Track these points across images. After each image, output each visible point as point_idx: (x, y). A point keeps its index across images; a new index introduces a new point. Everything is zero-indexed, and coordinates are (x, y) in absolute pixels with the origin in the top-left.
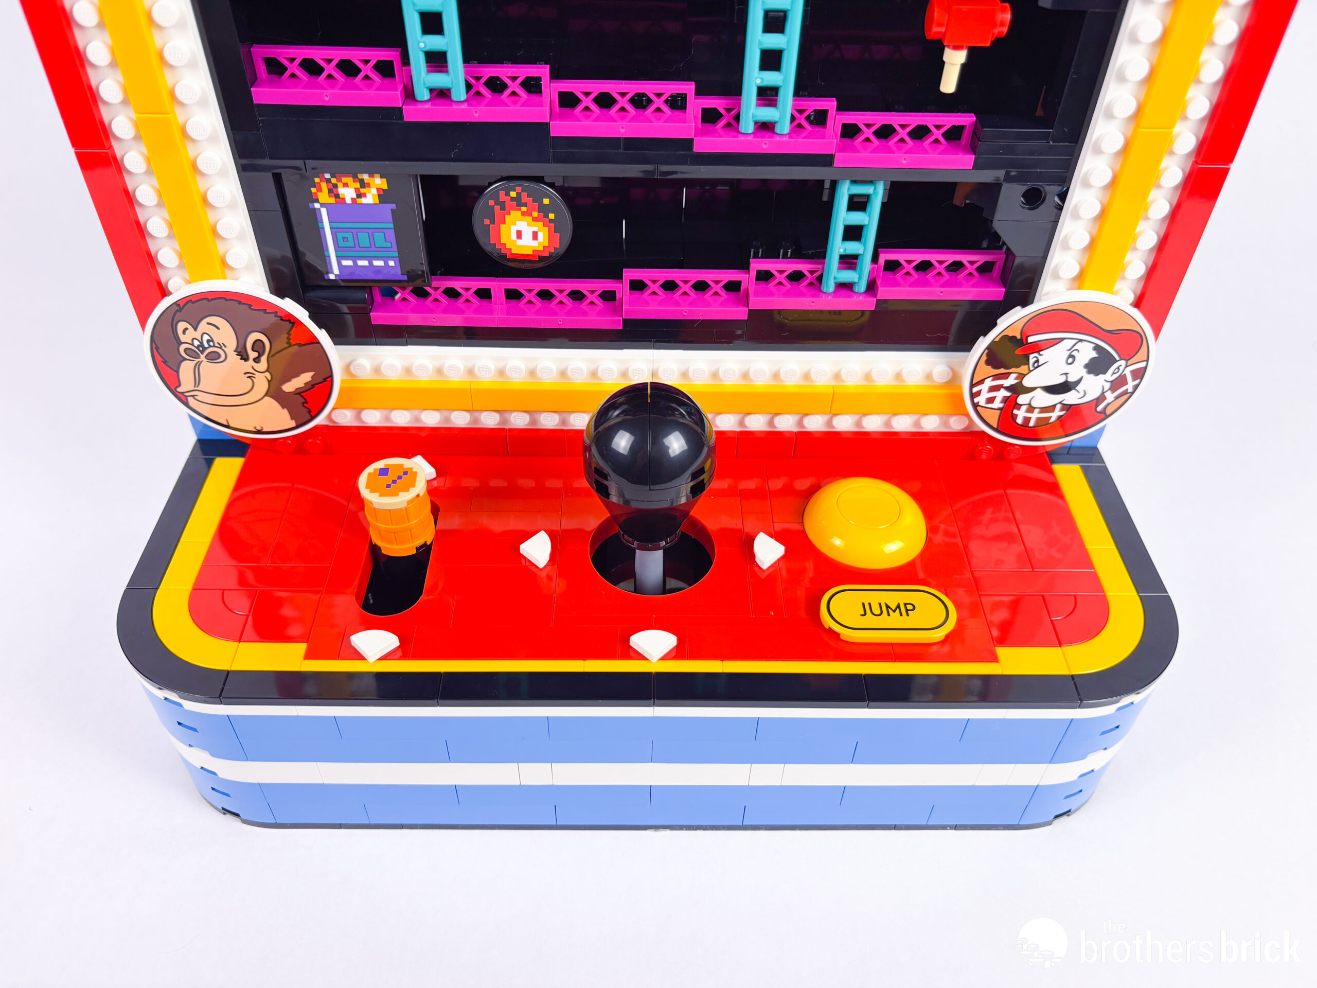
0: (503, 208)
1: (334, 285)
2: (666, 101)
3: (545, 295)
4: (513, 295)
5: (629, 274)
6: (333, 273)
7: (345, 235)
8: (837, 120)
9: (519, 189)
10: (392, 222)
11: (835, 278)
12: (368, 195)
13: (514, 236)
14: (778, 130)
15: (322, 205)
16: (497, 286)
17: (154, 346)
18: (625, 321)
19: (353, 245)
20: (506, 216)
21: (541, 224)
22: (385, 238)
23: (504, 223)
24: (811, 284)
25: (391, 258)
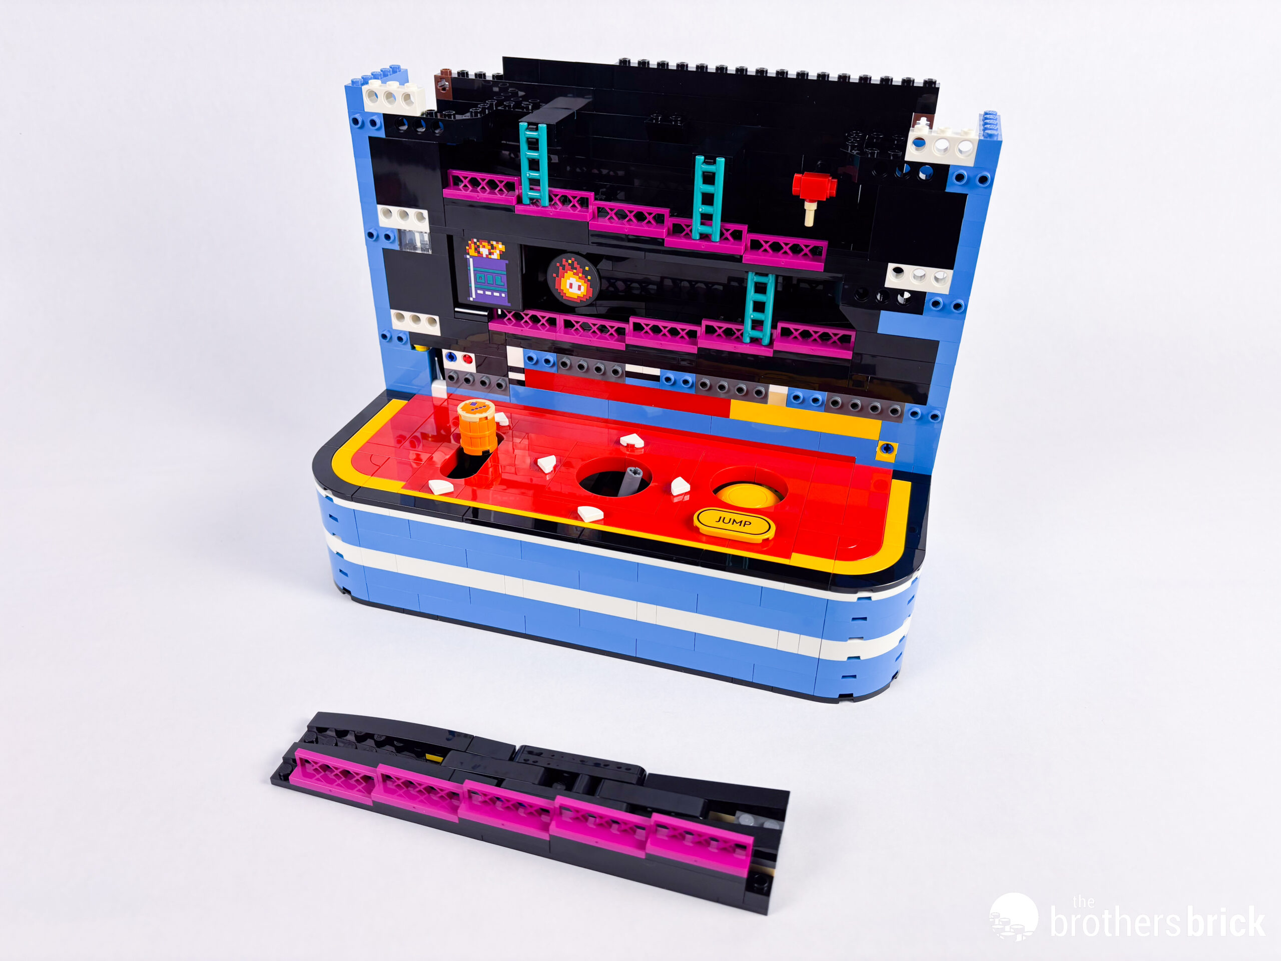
0: (564, 269)
2: (653, 218)
3: (586, 327)
4: (568, 324)
5: (633, 319)
6: (471, 294)
7: (480, 275)
8: (747, 237)
9: (573, 259)
10: (506, 271)
11: (750, 335)
12: (494, 253)
13: (568, 287)
14: (713, 239)
15: (471, 257)
16: (560, 319)
18: (627, 345)
19: (484, 282)
20: (565, 274)
21: (583, 281)
22: (501, 280)
23: (564, 278)
24: (737, 337)
25: (503, 292)
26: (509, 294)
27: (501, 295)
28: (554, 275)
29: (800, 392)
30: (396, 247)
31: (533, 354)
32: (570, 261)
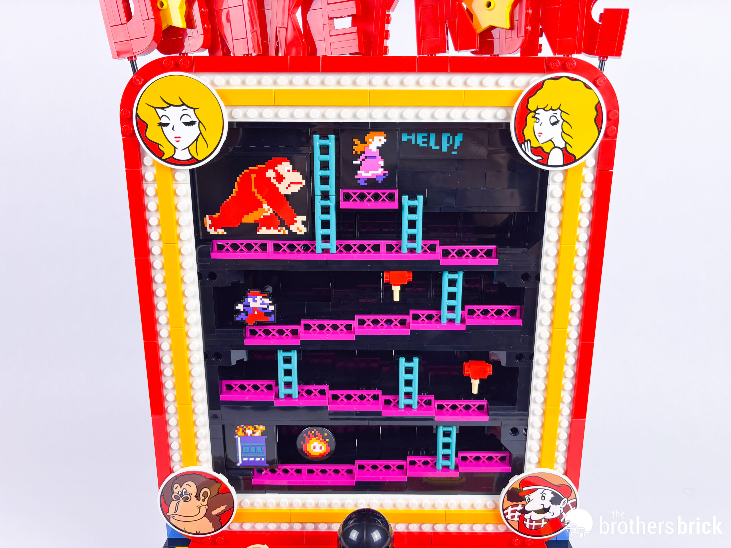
0: (309, 437)
1: (238, 468)
2: (371, 397)
3: (324, 471)
4: (310, 471)
5: (358, 462)
6: (239, 463)
7: (246, 448)
8: (435, 404)
9: (315, 430)
10: (265, 442)
11: (441, 464)
12: (257, 432)
13: (312, 448)
14: (413, 407)
15: (239, 437)
16: (304, 468)
17: (162, 494)
18: (356, 482)
19: (249, 452)
20: (310, 440)
21: (323, 443)
22: (261, 449)
23: (309, 443)
24: (432, 466)
25: (263, 457)
26: (267, 458)
27: (261, 459)
28: (302, 442)
32: (313, 432)
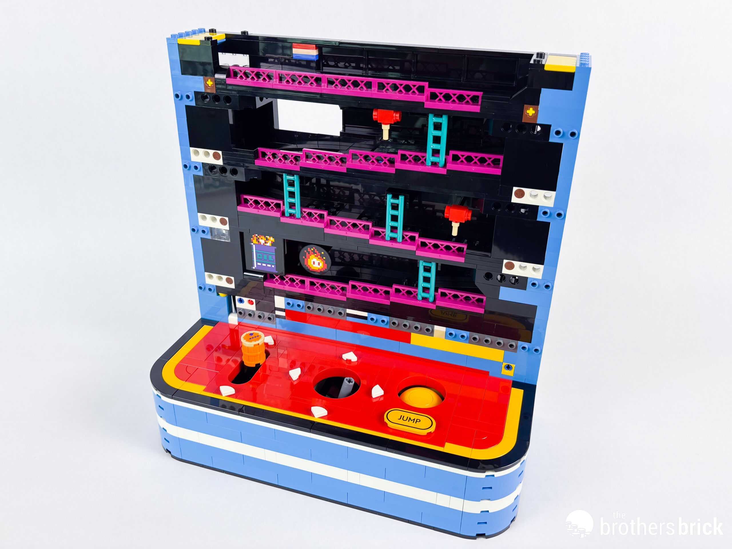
0: (309, 253)
2: (363, 227)
3: (323, 285)
4: (312, 284)
5: (351, 283)
6: (254, 267)
7: (260, 255)
8: (419, 240)
9: (314, 248)
10: (275, 252)
11: (421, 295)
12: (268, 243)
13: (312, 263)
14: (398, 241)
15: (254, 244)
16: (308, 280)
18: (347, 299)
19: (262, 258)
21: (321, 260)
22: (272, 257)
23: (309, 258)
24: (414, 296)
26: (276, 266)
27: (271, 266)
28: (304, 257)
29: (453, 331)
30: (209, 237)
31: (290, 301)
